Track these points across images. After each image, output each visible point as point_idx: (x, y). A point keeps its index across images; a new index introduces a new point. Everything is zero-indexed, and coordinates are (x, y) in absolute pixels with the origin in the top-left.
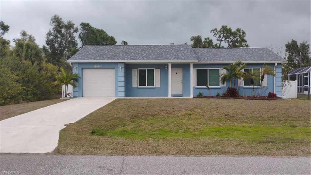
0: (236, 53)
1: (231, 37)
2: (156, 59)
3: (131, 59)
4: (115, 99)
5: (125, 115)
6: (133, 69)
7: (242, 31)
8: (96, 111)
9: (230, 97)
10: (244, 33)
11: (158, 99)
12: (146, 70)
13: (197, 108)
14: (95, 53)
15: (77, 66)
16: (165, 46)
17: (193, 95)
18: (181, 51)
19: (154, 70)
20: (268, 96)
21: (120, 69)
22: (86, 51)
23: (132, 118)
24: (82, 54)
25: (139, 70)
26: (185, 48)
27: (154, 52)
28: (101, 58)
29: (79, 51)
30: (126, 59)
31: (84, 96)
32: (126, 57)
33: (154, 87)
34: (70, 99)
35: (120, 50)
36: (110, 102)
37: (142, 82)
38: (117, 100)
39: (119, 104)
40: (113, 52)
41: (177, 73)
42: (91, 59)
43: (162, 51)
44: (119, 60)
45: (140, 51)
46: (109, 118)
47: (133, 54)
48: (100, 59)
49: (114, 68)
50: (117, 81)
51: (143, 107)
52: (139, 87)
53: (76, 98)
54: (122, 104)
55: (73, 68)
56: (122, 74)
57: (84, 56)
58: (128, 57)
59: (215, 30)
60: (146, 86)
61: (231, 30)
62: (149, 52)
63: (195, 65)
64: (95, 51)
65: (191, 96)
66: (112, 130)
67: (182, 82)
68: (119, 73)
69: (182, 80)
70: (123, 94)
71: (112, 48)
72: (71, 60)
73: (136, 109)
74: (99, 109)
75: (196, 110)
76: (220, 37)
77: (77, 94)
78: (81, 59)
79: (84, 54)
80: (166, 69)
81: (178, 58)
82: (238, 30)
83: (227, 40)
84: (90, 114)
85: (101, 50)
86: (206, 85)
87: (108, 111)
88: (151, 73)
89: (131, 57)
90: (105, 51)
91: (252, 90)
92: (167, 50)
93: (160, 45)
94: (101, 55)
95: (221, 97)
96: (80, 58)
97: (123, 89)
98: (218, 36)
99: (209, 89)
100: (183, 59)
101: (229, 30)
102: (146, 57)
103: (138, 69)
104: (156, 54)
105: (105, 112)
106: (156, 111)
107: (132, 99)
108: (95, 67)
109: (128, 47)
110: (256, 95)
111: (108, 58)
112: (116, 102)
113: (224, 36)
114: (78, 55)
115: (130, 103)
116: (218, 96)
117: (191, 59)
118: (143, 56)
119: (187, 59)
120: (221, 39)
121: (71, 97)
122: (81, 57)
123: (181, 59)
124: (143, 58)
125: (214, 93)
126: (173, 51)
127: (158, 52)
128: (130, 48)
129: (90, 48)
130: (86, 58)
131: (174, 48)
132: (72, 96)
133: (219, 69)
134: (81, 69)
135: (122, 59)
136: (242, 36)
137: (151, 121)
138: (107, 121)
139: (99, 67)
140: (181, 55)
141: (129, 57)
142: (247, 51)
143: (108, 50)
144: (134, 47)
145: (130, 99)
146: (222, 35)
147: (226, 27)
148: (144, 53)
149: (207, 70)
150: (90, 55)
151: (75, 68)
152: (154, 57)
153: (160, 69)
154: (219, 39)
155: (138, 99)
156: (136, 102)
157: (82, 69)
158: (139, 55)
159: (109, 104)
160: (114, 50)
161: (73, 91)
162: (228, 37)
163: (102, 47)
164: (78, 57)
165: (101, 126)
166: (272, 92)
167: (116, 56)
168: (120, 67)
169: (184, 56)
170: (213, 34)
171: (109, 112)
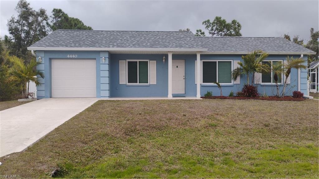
0: (248, 42)
1: (225, 30)
2: (152, 47)
3: (118, 46)
4: (96, 100)
5: (116, 128)
6: (120, 61)
7: (238, 23)
8: (68, 122)
9: (248, 97)
10: (239, 26)
11: (157, 101)
12: (137, 62)
13: (217, 114)
14: (68, 39)
15: (43, 55)
16: (160, 32)
17: (200, 94)
18: (182, 38)
19: (148, 62)
20: (293, 95)
21: (104, 61)
22: (56, 36)
23: (128, 135)
24: (51, 40)
25: (129, 62)
26: (186, 35)
27: (148, 38)
28: (77, 45)
29: (47, 37)
30: (111, 46)
31: (53, 96)
32: (111, 45)
33: (148, 84)
34: (33, 101)
35: (102, 36)
36: (89, 105)
37: (132, 78)
38: (100, 103)
39: (103, 108)
40: (93, 38)
41: (177, 67)
42: (63, 46)
43: (158, 38)
44: (101, 47)
45: (128, 37)
46: (89, 136)
47: (119, 40)
48: (75, 46)
49: (95, 59)
50: (98, 77)
51: (140, 114)
52: (128, 84)
53: (41, 100)
54: (108, 109)
55: (37, 58)
56: (107, 67)
57: (52, 43)
58: (113, 44)
59: (207, 21)
60: (138, 84)
61: (225, 22)
62: (141, 39)
63: (203, 56)
64: (69, 37)
65: (198, 97)
66: (96, 161)
67: (184, 77)
68: (101, 65)
69: (184, 75)
70: (107, 93)
71: (91, 34)
72: (34, 46)
73: (130, 116)
74: (74, 118)
75: (219, 117)
76: (212, 30)
77: (43, 94)
78: (48, 46)
79: (52, 40)
80: (164, 60)
81: (181, 47)
82: (234, 22)
83: (220, 33)
84: (57, 130)
85: (77, 35)
86: (215, 82)
87: (87, 122)
88: (145, 65)
89: (117, 44)
90: (83, 37)
91: (276, 88)
92: (164, 37)
93: (154, 32)
94: (77, 41)
95: (235, 97)
96: (47, 44)
97: (107, 87)
98: (210, 28)
99: (219, 86)
100: (187, 48)
101: (223, 22)
102: (139, 45)
103: (128, 60)
104: (150, 41)
105: (82, 125)
106: (161, 121)
107: (120, 100)
108: (68, 56)
109: (112, 33)
110: (280, 95)
111: (87, 44)
112: (99, 106)
113: (217, 29)
114: (45, 41)
115: (119, 107)
116: (231, 96)
117: (199, 48)
118: (134, 43)
119: (193, 47)
120: (213, 32)
121: (33, 98)
122: (49, 43)
123: (185, 47)
124: (134, 46)
125: (226, 93)
126: (172, 38)
127: (153, 39)
128: (115, 34)
129: (62, 33)
130: (56, 44)
131: (172, 34)
132: (36, 97)
133: (231, 62)
134: (48, 59)
135: (106, 47)
136: (237, 29)
137: (161, 140)
138: (86, 143)
139: (74, 56)
140: (183, 43)
141: (115, 44)
142: (261, 40)
143: (86, 35)
144: (120, 33)
145: (119, 101)
146: (214, 28)
147: (220, 18)
148: (135, 39)
149: (216, 62)
150: (61, 41)
151: (40, 57)
152: (148, 44)
153: (156, 61)
154: (211, 32)
155: (128, 100)
156: (127, 105)
157: (50, 59)
158: (129, 42)
159: (88, 110)
160: (94, 36)
161: (38, 90)
162: (221, 30)
163: (78, 32)
164: (44, 43)
165: (75, 154)
166: (296, 90)
167: (97, 42)
168: (103, 58)
169: (188, 44)
170: (205, 26)
171: (89, 125)
